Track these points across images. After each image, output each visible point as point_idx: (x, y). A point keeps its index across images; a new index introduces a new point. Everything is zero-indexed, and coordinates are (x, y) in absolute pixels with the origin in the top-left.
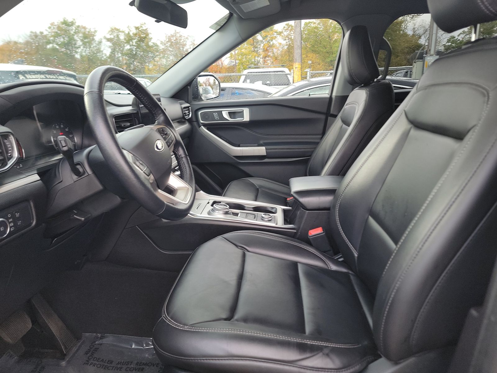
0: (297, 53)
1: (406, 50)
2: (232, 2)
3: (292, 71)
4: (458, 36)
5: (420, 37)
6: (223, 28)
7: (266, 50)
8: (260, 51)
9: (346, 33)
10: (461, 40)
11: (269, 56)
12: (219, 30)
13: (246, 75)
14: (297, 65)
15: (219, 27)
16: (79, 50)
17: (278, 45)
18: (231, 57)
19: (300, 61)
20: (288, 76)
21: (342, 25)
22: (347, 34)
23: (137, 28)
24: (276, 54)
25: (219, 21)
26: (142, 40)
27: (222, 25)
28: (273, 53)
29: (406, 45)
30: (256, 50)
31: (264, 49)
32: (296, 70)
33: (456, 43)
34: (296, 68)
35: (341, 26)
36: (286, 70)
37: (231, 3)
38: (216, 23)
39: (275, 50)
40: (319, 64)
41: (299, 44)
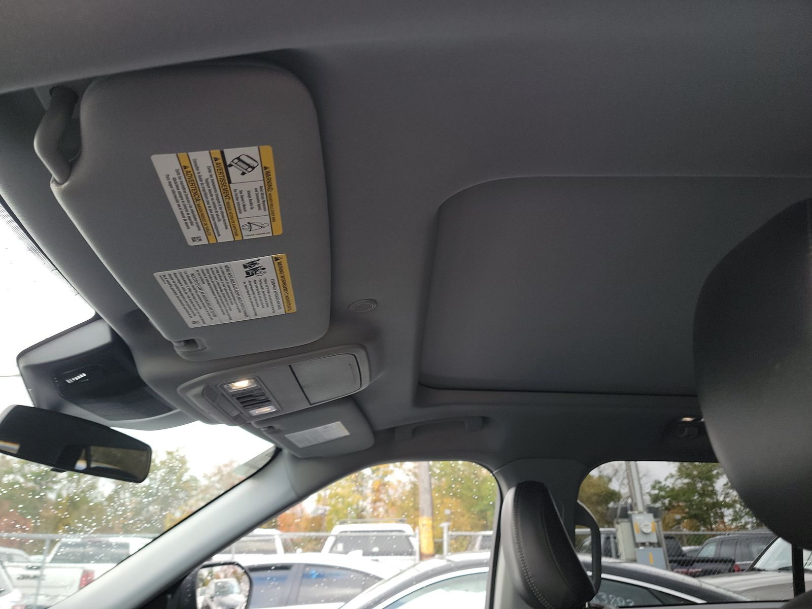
0: (424, 501)
1: (594, 499)
2: (266, 429)
3: (417, 531)
4: (666, 480)
5: (610, 480)
6: (262, 472)
7: (376, 491)
8: (368, 492)
9: (506, 493)
10: (671, 486)
11: (380, 500)
12: (254, 477)
13: (336, 536)
14: (425, 521)
15: (254, 471)
16: (57, 487)
17: (395, 483)
18: (318, 501)
19: (430, 512)
20: (411, 539)
21: (496, 475)
22: (510, 495)
23: (169, 453)
24: (393, 498)
25: (253, 460)
26: (172, 471)
27: (261, 466)
28: (388, 496)
29: (592, 491)
30: (360, 489)
31: (373, 489)
32: (424, 529)
33: (665, 491)
34: (424, 525)
35: (493, 475)
36: (407, 529)
37: (264, 431)
38: (247, 464)
39: (391, 492)
40: (463, 516)
41: (426, 485)
